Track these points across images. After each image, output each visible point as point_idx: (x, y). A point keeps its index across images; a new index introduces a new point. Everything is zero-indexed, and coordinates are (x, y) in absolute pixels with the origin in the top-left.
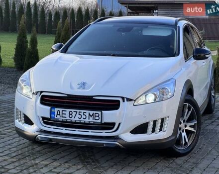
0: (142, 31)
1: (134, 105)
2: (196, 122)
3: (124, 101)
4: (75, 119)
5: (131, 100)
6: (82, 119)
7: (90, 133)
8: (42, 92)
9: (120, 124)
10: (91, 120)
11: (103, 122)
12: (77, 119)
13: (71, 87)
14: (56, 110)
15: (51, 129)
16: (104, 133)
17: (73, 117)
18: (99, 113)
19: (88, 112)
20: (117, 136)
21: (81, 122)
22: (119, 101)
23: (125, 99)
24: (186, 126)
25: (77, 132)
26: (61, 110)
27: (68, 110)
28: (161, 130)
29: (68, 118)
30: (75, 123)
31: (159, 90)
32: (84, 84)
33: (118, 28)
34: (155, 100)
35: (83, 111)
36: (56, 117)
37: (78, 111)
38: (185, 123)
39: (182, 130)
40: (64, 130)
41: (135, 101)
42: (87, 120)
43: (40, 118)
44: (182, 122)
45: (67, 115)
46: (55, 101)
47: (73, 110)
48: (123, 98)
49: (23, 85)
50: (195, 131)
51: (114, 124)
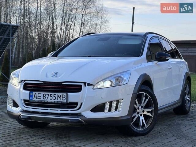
0: (118, 41)
1: (93, 89)
2: (153, 109)
3: (85, 86)
4: (48, 100)
5: (91, 85)
6: (53, 100)
7: (59, 111)
8: (25, 80)
9: (82, 104)
10: (59, 100)
11: (68, 102)
12: (49, 100)
13: (46, 76)
14: (34, 93)
15: (31, 109)
16: (69, 111)
17: (46, 98)
18: (65, 94)
19: (57, 94)
20: (80, 113)
21: (52, 102)
22: (81, 86)
23: (87, 84)
24: (143, 111)
25: (49, 110)
26: (37, 93)
27: (42, 93)
28: (116, 110)
29: (42, 99)
30: (48, 103)
31: (115, 78)
32: (56, 73)
33: (99, 38)
34: (111, 85)
35: (53, 94)
36: (33, 99)
37: (50, 93)
38: (143, 109)
39: (140, 114)
40: (40, 110)
41: (94, 86)
42: (56, 100)
43: (22, 100)
44: (140, 107)
45: (42, 98)
46: (34, 87)
47: (46, 93)
48: (85, 83)
49: (13, 77)
50: (153, 116)
51: (77, 104)
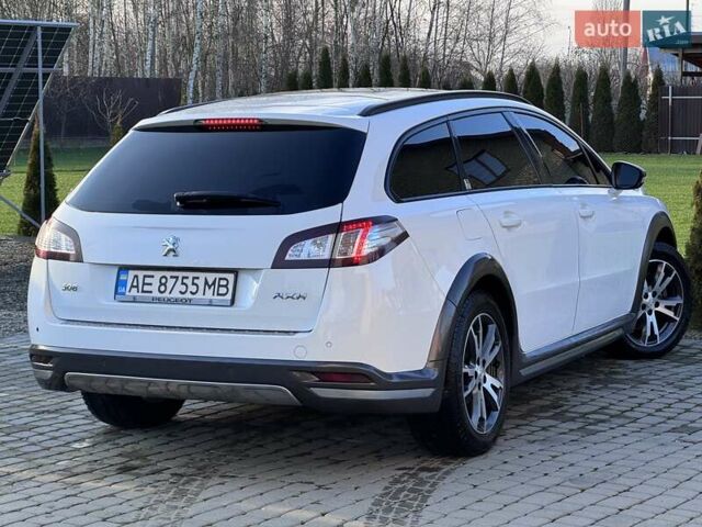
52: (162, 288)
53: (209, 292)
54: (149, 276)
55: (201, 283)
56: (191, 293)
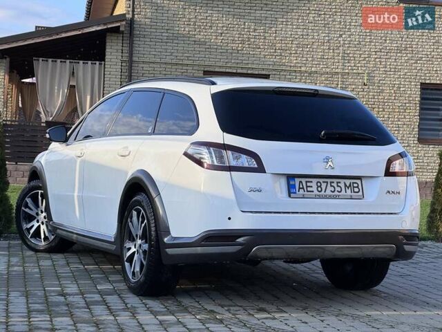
52: (319, 189)
53: (349, 191)
54: (309, 182)
55: (342, 185)
56: (338, 191)
